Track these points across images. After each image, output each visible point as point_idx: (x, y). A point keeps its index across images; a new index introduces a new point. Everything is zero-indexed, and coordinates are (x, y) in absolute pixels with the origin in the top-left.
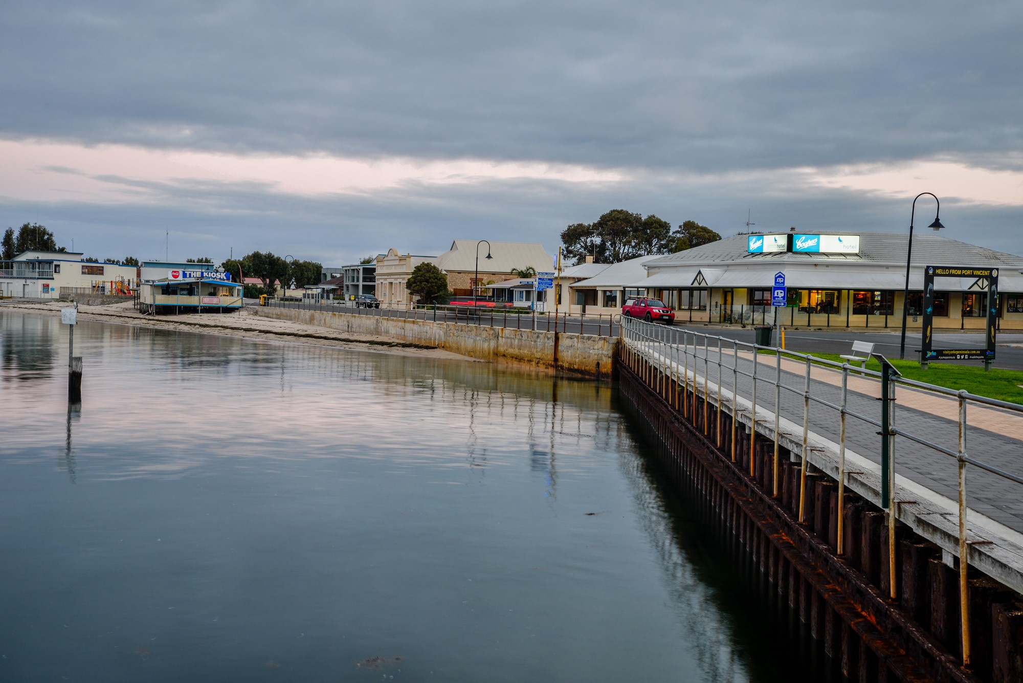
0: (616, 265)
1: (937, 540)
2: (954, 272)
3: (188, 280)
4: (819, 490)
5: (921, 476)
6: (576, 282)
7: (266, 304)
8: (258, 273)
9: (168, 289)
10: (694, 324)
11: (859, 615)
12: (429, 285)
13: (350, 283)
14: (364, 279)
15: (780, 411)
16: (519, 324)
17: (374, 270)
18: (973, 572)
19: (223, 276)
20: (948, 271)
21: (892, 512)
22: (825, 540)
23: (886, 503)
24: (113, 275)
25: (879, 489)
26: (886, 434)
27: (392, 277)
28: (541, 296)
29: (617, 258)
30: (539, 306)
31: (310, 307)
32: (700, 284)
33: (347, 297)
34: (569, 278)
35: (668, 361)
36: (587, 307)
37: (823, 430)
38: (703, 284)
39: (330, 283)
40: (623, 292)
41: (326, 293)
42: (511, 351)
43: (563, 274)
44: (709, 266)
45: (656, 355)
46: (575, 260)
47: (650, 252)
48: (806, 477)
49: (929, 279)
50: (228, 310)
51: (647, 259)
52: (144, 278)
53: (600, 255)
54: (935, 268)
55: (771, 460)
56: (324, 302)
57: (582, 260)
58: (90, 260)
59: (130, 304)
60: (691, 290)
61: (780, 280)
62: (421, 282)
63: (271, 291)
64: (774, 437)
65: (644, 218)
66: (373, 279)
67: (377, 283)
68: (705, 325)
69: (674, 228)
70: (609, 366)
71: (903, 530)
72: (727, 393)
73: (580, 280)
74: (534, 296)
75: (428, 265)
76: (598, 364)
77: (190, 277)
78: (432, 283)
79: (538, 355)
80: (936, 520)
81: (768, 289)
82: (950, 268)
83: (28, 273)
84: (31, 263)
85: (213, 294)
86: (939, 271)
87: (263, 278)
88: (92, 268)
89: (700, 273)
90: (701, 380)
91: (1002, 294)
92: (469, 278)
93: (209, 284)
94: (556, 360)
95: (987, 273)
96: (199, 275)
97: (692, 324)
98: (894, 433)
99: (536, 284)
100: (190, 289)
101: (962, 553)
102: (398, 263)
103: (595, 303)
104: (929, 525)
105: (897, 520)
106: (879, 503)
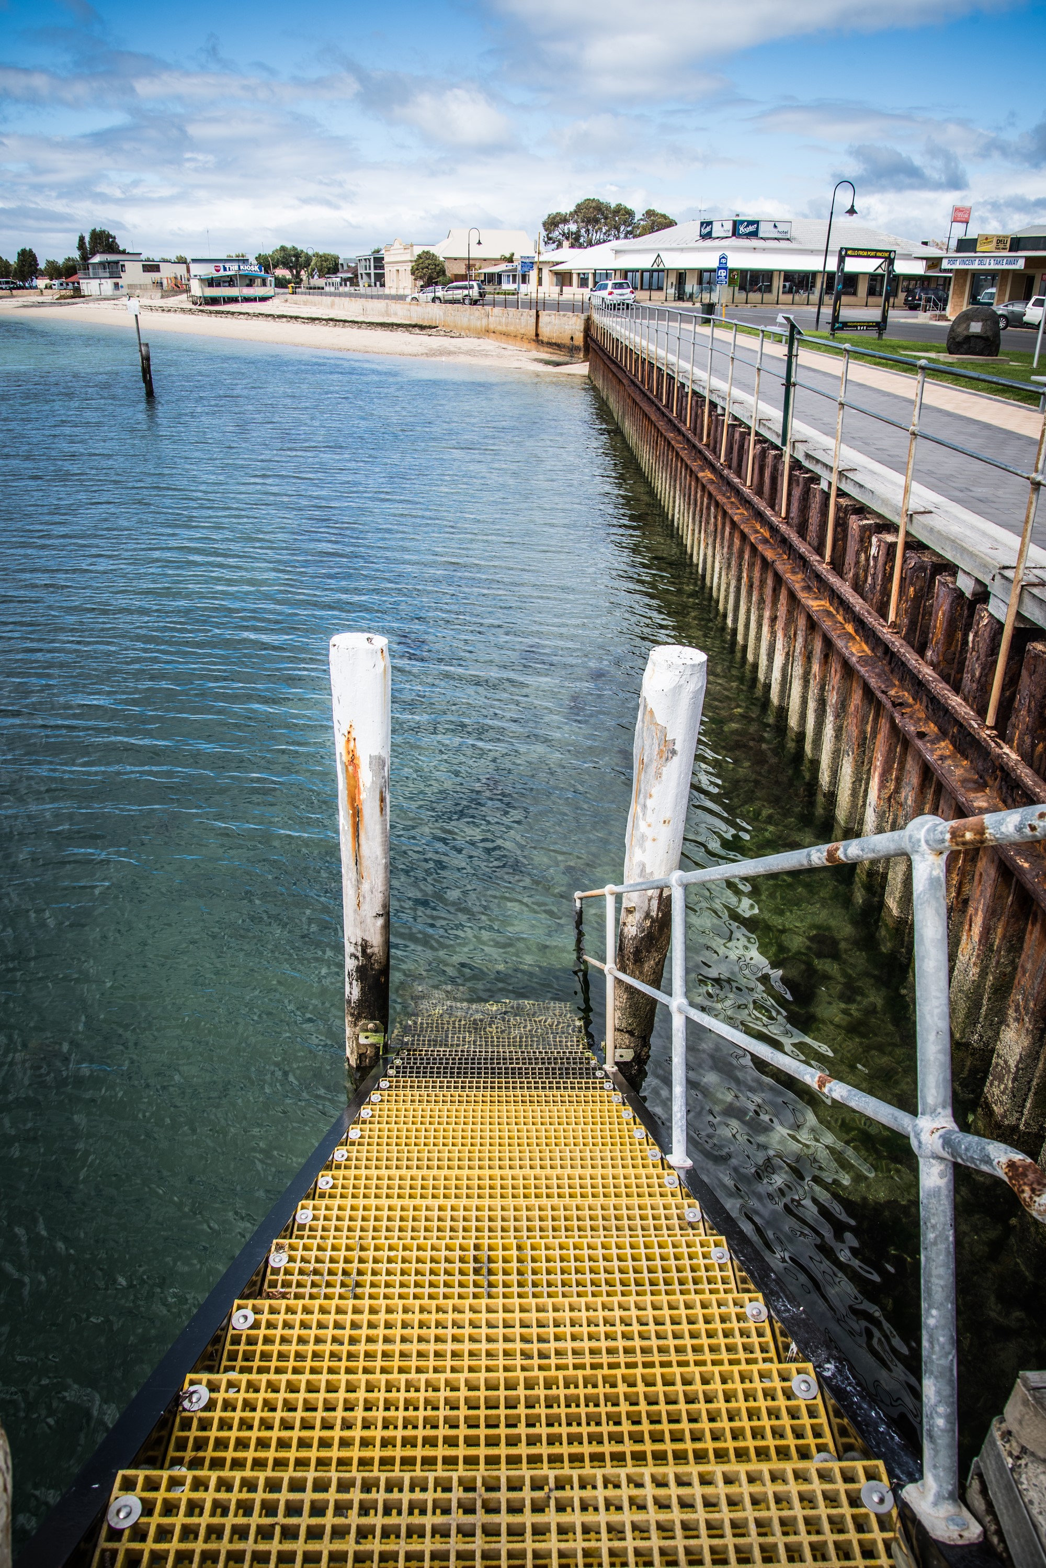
0: (590, 249)
1: (818, 469)
2: (861, 253)
3: (228, 273)
4: (737, 436)
5: (813, 421)
6: (555, 266)
7: (294, 293)
8: (286, 265)
9: (211, 282)
11: (757, 532)
12: (430, 270)
13: (364, 272)
14: (376, 268)
15: (712, 371)
16: (506, 304)
17: (383, 259)
18: (841, 494)
19: (256, 268)
20: (859, 253)
21: (787, 450)
22: (739, 477)
23: (784, 443)
24: (167, 272)
25: (780, 432)
26: (789, 385)
27: (399, 264)
28: (524, 279)
29: (590, 244)
30: (524, 288)
31: (330, 294)
32: (659, 266)
33: (361, 283)
34: (549, 262)
35: (627, 333)
36: (564, 288)
37: (746, 387)
38: (661, 267)
39: (347, 272)
40: (594, 274)
41: (345, 281)
42: (499, 328)
43: (542, 259)
44: (667, 250)
45: (618, 328)
46: (554, 246)
47: (618, 238)
48: (729, 425)
49: (841, 260)
50: (263, 299)
51: (615, 244)
52: (193, 273)
53: (576, 241)
54: (847, 249)
55: (703, 412)
56: (342, 289)
57: (560, 245)
58: (148, 260)
59: (184, 297)
60: (652, 271)
61: (723, 261)
62: (423, 268)
63: (298, 281)
64: (706, 393)
65: (613, 206)
66: (382, 267)
67: (386, 271)
69: (638, 217)
70: (581, 339)
71: (796, 464)
72: (672, 358)
73: (558, 264)
74: (518, 279)
75: (428, 253)
76: (572, 338)
77: (230, 270)
78: (432, 268)
79: (522, 331)
80: (819, 455)
81: (714, 271)
82: (858, 250)
83: (101, 273)
84: (103, 264)
85: (250, 285)
86: (849, 252)
87: (290, 269)
88: (152, 267)
89: (659, 256)
90: (652, 347)
91: (897, 277)
92: (463, 263)
93: (246, 276)
94: (537, 335)
95: (887, 255)
96: (236, 268)
98: (795, 385)
99: (519, 268)
100: (230, 281)
101: (834, 478)
102: (403, 252)
103: (571, 285)
104: (813, 458)
105: (791, 456)
106: (778, 442)
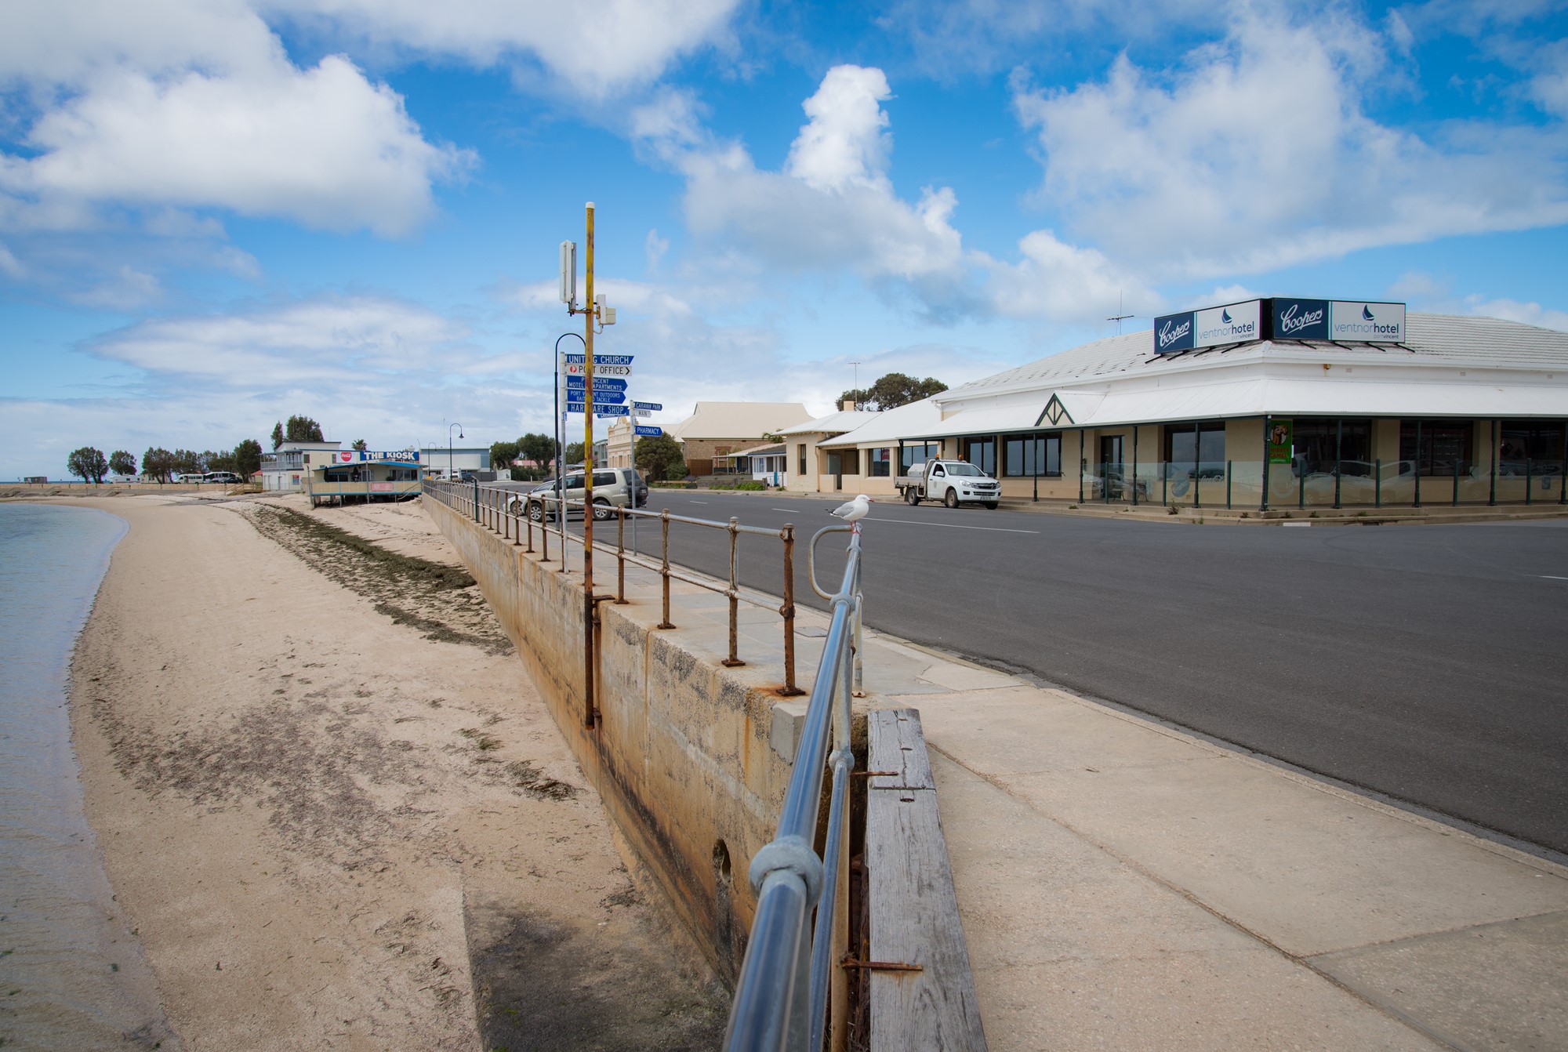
6: (826, 439)
9: (326, 475)
10: (1045, 505)
12: (657, 456)
27: (622, 449)
32: (1055, 422)
34: (816, 433)
36: (844, 477)
38: (1063, 423)
40: (900, 449)
44: (1074, 385)
50: (402, 499)
60: (1034, 436)
62: (647, 454)
66: (607, 454)
67: (610, 458)
68: (1071, 508)
73: (833, 435)
77: (370, 458)
78: (660, 453)
84: (288, 455)
85: (392, 478)
89: (1054, 399)
92: (713, 447)
97: (1039, 505)
102: (626, 432)
103: (855, 471)
